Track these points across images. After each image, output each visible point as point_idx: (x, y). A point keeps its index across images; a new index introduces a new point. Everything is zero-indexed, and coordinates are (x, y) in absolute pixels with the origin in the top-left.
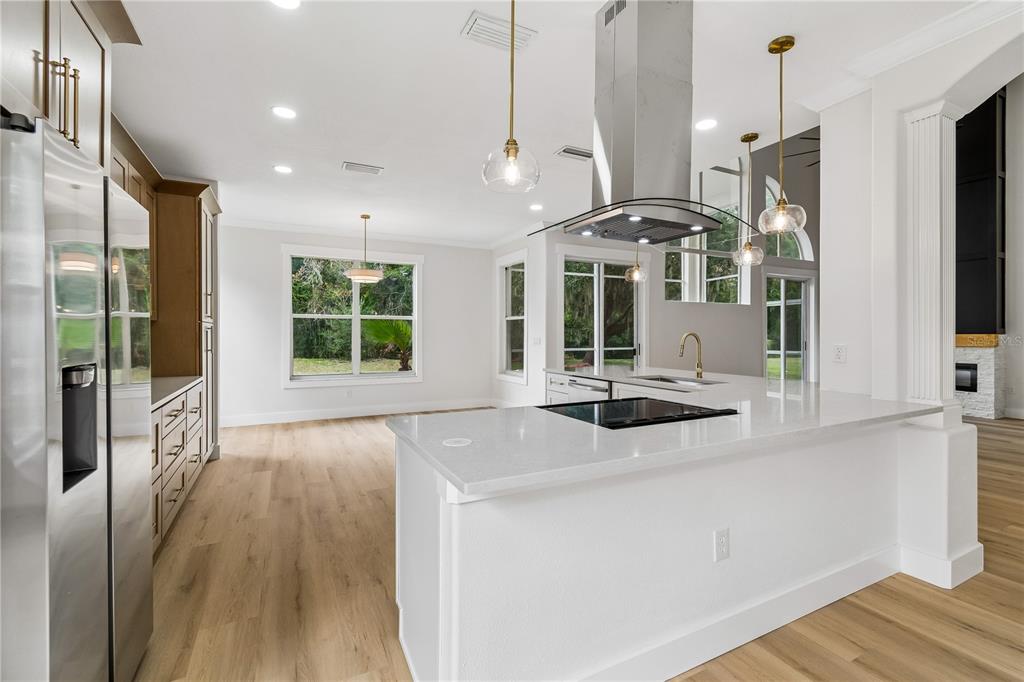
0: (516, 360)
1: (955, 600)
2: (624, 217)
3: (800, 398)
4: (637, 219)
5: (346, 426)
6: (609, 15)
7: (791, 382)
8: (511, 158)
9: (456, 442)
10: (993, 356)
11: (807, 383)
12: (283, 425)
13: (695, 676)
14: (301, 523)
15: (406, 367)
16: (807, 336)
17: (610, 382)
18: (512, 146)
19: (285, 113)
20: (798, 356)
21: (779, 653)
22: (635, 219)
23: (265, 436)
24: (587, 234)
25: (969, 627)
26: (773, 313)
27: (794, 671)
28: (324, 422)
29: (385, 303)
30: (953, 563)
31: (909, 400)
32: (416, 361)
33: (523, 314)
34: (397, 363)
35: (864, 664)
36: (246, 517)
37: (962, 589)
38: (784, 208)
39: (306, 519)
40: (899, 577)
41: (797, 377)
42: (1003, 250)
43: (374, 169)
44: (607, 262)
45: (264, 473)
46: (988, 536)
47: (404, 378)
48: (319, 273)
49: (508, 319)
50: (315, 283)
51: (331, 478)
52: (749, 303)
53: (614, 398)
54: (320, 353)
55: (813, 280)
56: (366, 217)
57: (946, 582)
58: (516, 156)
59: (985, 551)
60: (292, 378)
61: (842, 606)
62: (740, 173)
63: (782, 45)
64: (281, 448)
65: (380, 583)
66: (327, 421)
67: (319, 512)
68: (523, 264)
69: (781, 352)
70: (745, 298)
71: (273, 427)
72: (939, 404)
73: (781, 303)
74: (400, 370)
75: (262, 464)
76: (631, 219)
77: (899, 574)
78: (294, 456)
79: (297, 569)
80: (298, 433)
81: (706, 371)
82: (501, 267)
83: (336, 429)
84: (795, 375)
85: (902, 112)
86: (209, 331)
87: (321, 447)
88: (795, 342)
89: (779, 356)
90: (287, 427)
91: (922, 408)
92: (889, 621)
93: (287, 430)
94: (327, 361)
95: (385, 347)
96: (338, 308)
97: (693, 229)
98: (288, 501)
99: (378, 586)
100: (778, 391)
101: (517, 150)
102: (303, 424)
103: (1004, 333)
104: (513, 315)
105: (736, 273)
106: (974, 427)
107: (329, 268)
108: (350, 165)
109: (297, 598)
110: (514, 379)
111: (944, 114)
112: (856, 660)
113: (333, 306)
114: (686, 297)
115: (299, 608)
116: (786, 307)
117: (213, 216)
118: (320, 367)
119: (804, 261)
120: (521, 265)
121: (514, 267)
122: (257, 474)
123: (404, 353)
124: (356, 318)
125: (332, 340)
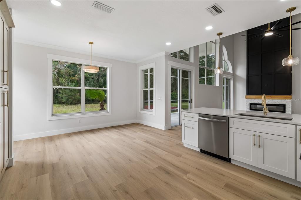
5: (81, 136)
10: (290, 102)
15: (102, 109)
17: (228, 117)
28: (69, 135)
32: (108, 106)
33: (153, 88)
34: (98, 106)
43: (111, 9)
44: (182, 69)
47: (102, 113)
48: (56, 73)
49: (143, 90)
50: (54, 77)
52: (219, 86)
55: (232, 79)
56: (91, 43)
60: (53, 115)
62: (216, 43)
68: (153, 69)
69: (226, 100)
70: (217, 83)
71: (43, 139)
74: (100, 110)
75: (42, 169)
78: (60, 159)
80: (58, 142)
82: (141, 70)
83: (76, 138)
86: (6, 94)
89: (224, 102)
90: (51, 139)
93: (51, 141)
94: (60, 105)
102: (59, 137)
103: (291, 95)
105: (214, 75)
107: (60, 72)
108: (97, 4)
110: (148, 113)
116: (226, 87)
117: (9, 28)
122: (39, 177)
123: (102, 103)
124: (83, 88)
125: (62, 98)
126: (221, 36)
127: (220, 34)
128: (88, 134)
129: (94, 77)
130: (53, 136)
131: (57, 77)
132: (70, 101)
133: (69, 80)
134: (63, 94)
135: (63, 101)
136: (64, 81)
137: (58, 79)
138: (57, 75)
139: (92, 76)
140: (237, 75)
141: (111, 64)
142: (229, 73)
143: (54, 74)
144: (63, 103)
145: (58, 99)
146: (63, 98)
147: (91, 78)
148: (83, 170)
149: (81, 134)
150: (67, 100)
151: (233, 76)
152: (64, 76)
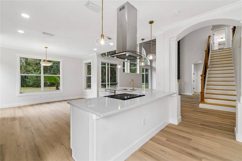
0: (89, 86)
1: (178, 127)
2: (125, 54)
3: (148, 93)
4: (128, 55)
5: (40, 106)
6: (121, 9)
7: (146, 89)
8: (102, 39)
9: (91, 106)
10: (178, 83)
11: (149, 89)
12: (18, 107)
13: (141, 149)
14: (33, 134)
15: (57, 89)
16: (149, 80)
17: (115, 91)
18: (102, 36)
19: (25, 16)
20: (147, 84)
21: (154, 141)
22: (127, 55)
23: (12, 111)
24: (115, 57)
25: (181, 131)
26: (143, 75)
27: (157, 144)
28: (32, 105)
29: (47, 71)
30: (178, 120)
31: (171, 92)
32: (61, 87)
33: (91, 75)
34: (55, 88)
35: (167, 140)
36: (12, 134)
37: (179, 124)
38: (152, 55)
39: (34, 132)
40: (170, 124)
41: (147, 88)
42: (180, 65)
43: (52, 35)
45: (15, 121)
46: (182, 115)
47: (57, 91)
48: (24, 62)
49: (86, 76)
50: (23, 65)
51: (39, 120)
52: (139, 73)
53: (116, 94)
54: (25, 85)
55: (150, 69)
56: (46, 48)
57: (177, 124)
58: (103, 38)
59: (182, 118)
60: (21, 93)
61: (162, 131)
63: (151, 22)
64: (19, 113)
65: (63, 145)
66: (33, 105)
67: (38, 129)
68: (91, 63)
69: (145, 83)
70: (138, 72)
71: (14, 108)
72: (175, 92)
73: (144, 73)
74: (56, 89)
75: (13, 119)
76: (126, 55)
77: (170, 123)
78: (24, 116)
79: (36, 146)
80: (24, 109)
81: (134, 87)
82: (85, 63)
83: (37, 107)
84: (147, 87)
85: (170, 39)
87: (33, 112)
88: (147, 81)
89: (144, 84)
90: (19, 107)
91: (173, 93)
92: (170, 132)
94: (28, 88)
95: (47, 83)
96: (31, 72)
97: (137, 58)
98: (27, 128)
99: (63, 146)
100: (144, 91)
101: (104, 37)
102: (25, 106)
103: (180, 79)
104: (88, 75)
105: (136, 67)
106: (180, 96)
107: (28, 61)
108: (44, 33)
109: (38, 153)
110: (88, 91)
111: (176, 40)
112: (166, 140)
113: (29, 72)
114: (126, 72)
115: (40, 156)
116: (145, 74)
118: (26, 90)
119: (148, 65)
120: (90, 63)
121: (88, 63)
122: (12, 122)
123: (57, 85)
124: (42, 75)
125: (29, 82)
126: (144, 41)
127: (143, 39)
128: (46, 105)
129: (58, 65)
130: (21, 106)
131: (25, 65)
132: (36, 84)
133: (36, 68)
134: (30, 79)
135: (31, 85)
136: (31, 68)
137: (26, 67)
138: (25, 63)
139: (56, 65)
140: (153, 67)
141: (63, 59)
142: (148, 66)
143: (23, 63)
144: (31, 86)
145: (26, 83)
146: (31, 82)
147: (55, 66)
148: (37, 119)
149: (41, 105)
150: (34, 84)
151: (150, 67)
152: (31, 64)
